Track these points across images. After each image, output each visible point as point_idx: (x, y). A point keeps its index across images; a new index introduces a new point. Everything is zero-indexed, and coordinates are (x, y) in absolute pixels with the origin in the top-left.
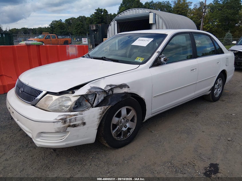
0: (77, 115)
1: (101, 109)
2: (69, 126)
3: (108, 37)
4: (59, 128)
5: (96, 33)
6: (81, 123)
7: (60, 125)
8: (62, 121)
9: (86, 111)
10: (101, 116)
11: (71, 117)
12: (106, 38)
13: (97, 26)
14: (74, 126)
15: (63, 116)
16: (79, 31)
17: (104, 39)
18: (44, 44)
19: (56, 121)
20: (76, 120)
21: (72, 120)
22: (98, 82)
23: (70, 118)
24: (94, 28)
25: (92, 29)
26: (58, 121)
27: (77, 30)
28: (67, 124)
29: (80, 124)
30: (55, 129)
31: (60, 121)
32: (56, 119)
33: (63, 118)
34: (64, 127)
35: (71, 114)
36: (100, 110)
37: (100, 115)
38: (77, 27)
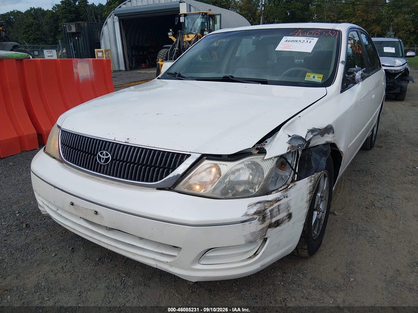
0: (281, 200)
1: (311, 181)
2: (271, 226)
3: (103, 46)
4: (253, 234)
5: (78, 40)
6: (286, 216)
7: (255, 226)
8: (258, 217)
9: (291, 189)
10: (311, 196)
11: (272, 205)
12: (100, 48)
13: (78, 26)
14: (277, 224)
15: (259, 205)
16: (32, 37)
17: (96, 50)
18: (31, 57)
19: (248, 218)
20: (280, 211)
21: (275, 211)
22: (293, 124)
23: (272, 208)
24: (74, 30)
25: (68, 31)
26: (251, 217)
27: (27, 35)
28: (267, 223)
29: (284, 218)
30: (245, 236)
31: (255, 216)
32: (246, 215)
33: (260, 209)
34: (263, 229)
35: (270, 199)
36: (310, 184)
37: (310, 193)
38: (27, 30)
